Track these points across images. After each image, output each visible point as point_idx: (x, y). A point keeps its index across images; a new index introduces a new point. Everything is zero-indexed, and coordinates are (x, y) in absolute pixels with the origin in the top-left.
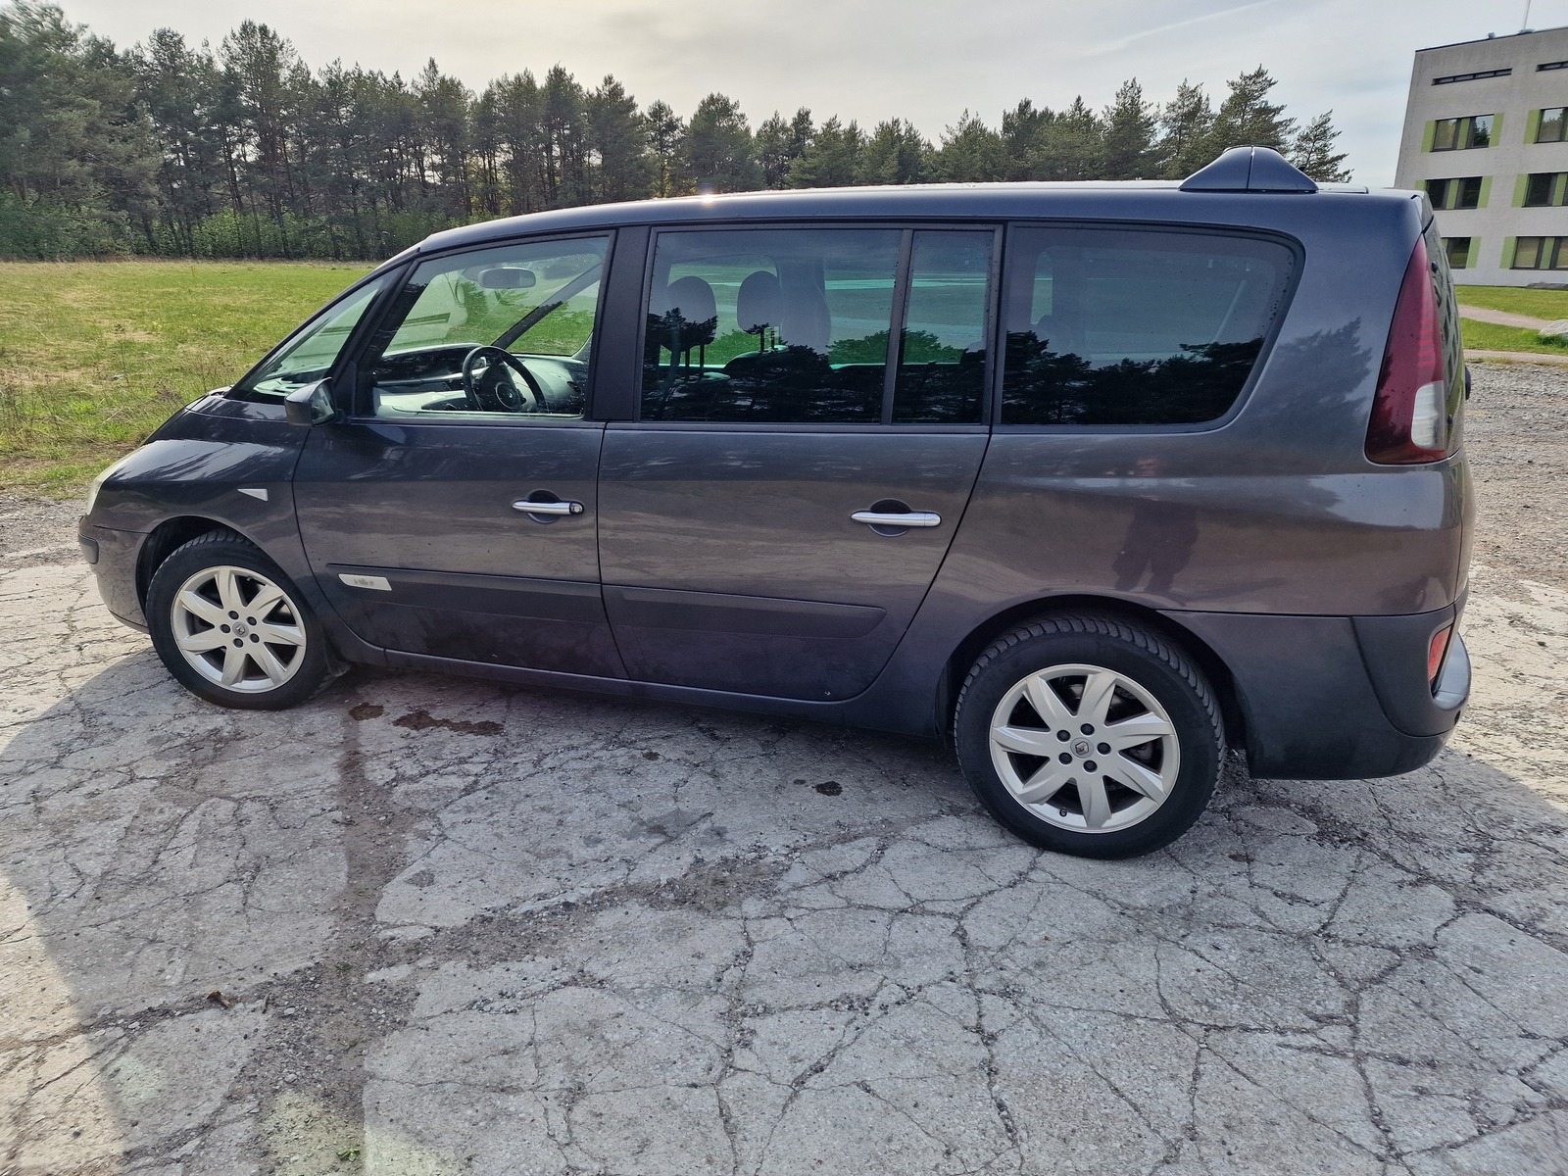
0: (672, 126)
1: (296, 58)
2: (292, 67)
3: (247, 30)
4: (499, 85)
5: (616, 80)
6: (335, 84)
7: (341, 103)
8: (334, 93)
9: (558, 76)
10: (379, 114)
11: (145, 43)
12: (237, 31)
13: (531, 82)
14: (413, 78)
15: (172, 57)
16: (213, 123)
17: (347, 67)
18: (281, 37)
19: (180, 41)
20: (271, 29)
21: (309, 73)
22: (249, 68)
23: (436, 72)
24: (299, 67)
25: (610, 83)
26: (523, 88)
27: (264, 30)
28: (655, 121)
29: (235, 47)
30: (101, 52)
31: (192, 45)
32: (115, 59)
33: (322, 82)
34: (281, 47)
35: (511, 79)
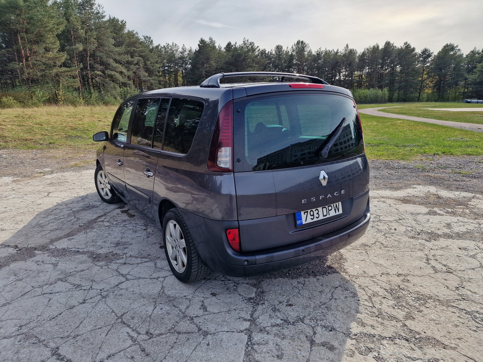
0: (429, 56)
1: (309, 48)
2: (308, 51)
3: (298, 43)
4: (367, 49)
5: (408, 43)
6: (319, 54)
7: (320, 59)
8: (317, 57)
9: (388, 44)
10: (329, 62)
11: (273, 49)
12: (296, 43)
13: (378, 47)
14: (342, 50)
15: (279, 52)
16: (286, 68)
17: (323, 49)
18: (306, 43)
19: (282, 48)
20: (304, 41)
21: (312, 52)
22: (297, 53)
23: (348, 47)
24: (310, 51)
25: (406, 44)
26: (375, 49)
27: (302, 42)
28: (423, 55)
29: (294, 47)
30: (263, 52)
31: (284, 48)
32: (266, 54)
33: (315, 54)
34: (306, 46)
35: (372, 47)
